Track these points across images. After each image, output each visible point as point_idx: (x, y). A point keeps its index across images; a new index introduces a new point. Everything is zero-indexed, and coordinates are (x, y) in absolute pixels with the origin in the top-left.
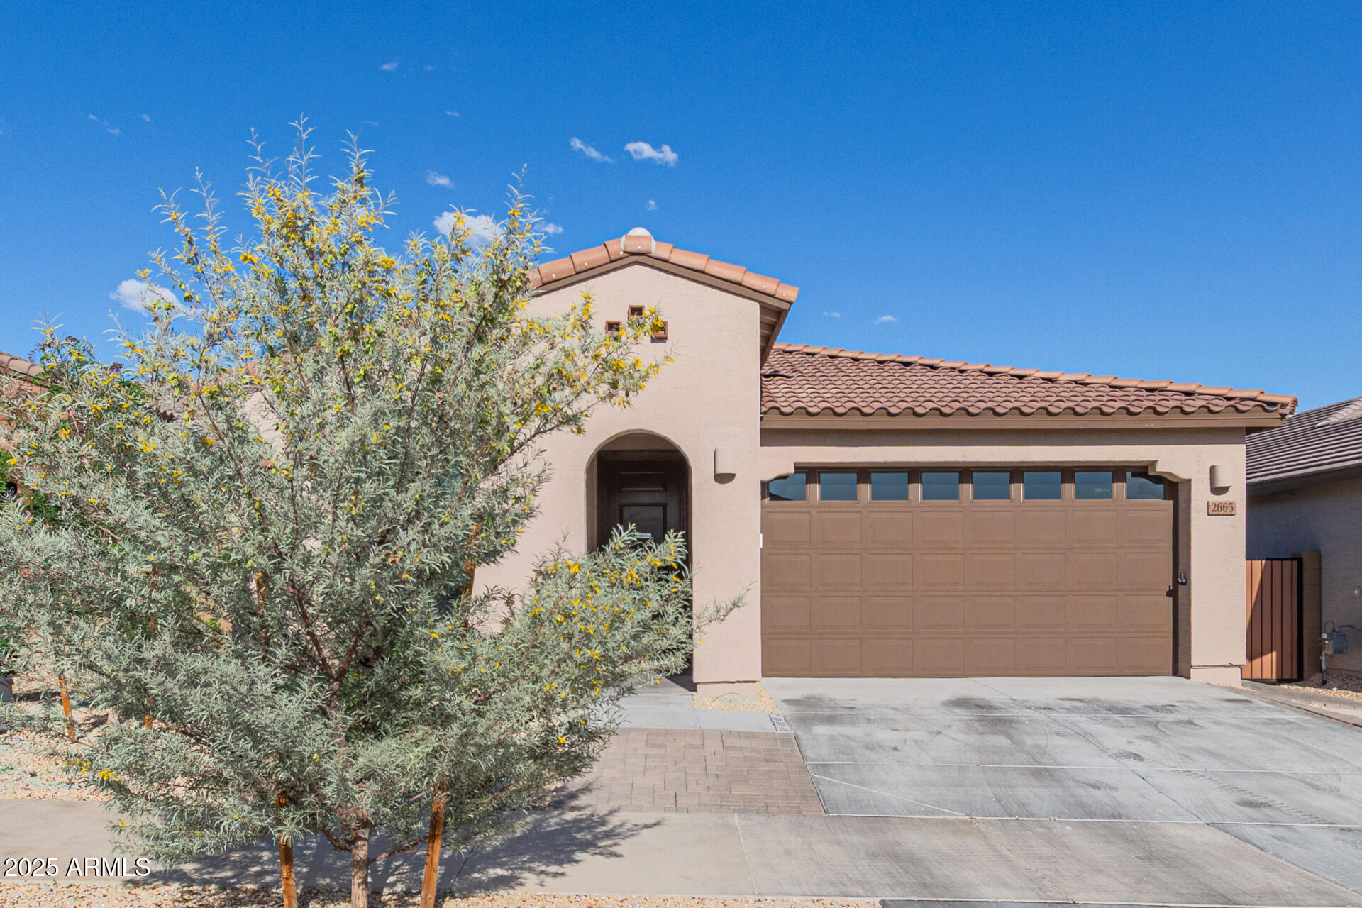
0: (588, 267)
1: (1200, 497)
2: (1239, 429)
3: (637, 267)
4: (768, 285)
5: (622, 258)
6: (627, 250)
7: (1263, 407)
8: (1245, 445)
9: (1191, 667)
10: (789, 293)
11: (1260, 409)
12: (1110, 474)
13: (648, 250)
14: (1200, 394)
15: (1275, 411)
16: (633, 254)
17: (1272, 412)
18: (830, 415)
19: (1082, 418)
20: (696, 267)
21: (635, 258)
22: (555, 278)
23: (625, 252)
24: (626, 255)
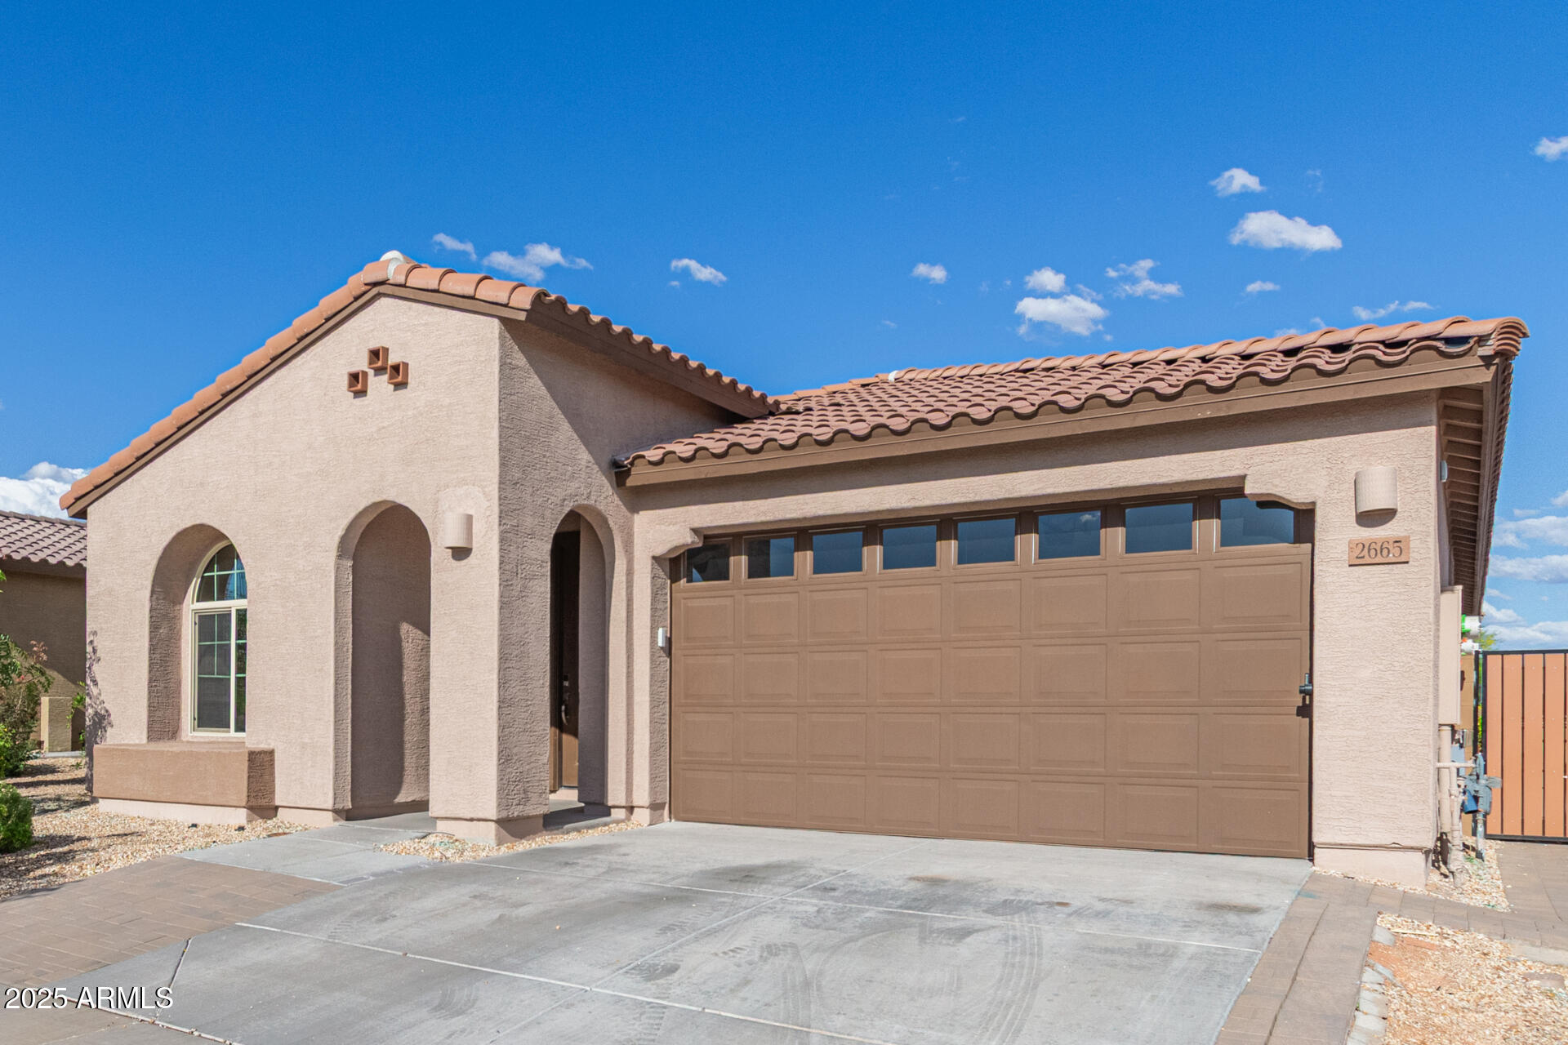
0: (335, 311)
1: (1334, 533)
3: (384, 301)
4: (501, 293)
5: (365, 293)
6: (366, 282)
7: (1436, 349)
9: (1315, 845)
11: (1433, 353)
12: (1190, 506)
13: (392, 275)
15: (1465, 353)
16: (376, 285)
17: (1459, 356)
18: (708, 458)
19: (1077, 416)
20: (431, 287)
21: (375, 291)
22: (306, 331)
23: (366, 284)
24: (369, 287)
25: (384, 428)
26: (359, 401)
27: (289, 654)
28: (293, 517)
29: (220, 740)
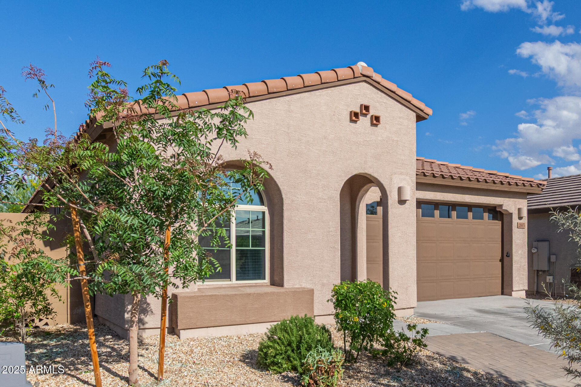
0: (344, 79)
1: (515, 220)
2: (525, 193)
3: (364, 84)
4: (422, 105)
5: (359, 77)
6: (363, 73)
8: (526, 200)
9: (513, 291)
10: (429, 111)
12: (482, 209)
13: (372, 76)
14: (511, 178)
16: (364, 76)
20: (392, 90)
21: (365, 78)
22: (328, 81)
23: (361, 74)
24: (361, 76)
25: (366, 141)
26: (353, 125)
27: (313, 239)
28: (315, 170)
29: (223, 286)
